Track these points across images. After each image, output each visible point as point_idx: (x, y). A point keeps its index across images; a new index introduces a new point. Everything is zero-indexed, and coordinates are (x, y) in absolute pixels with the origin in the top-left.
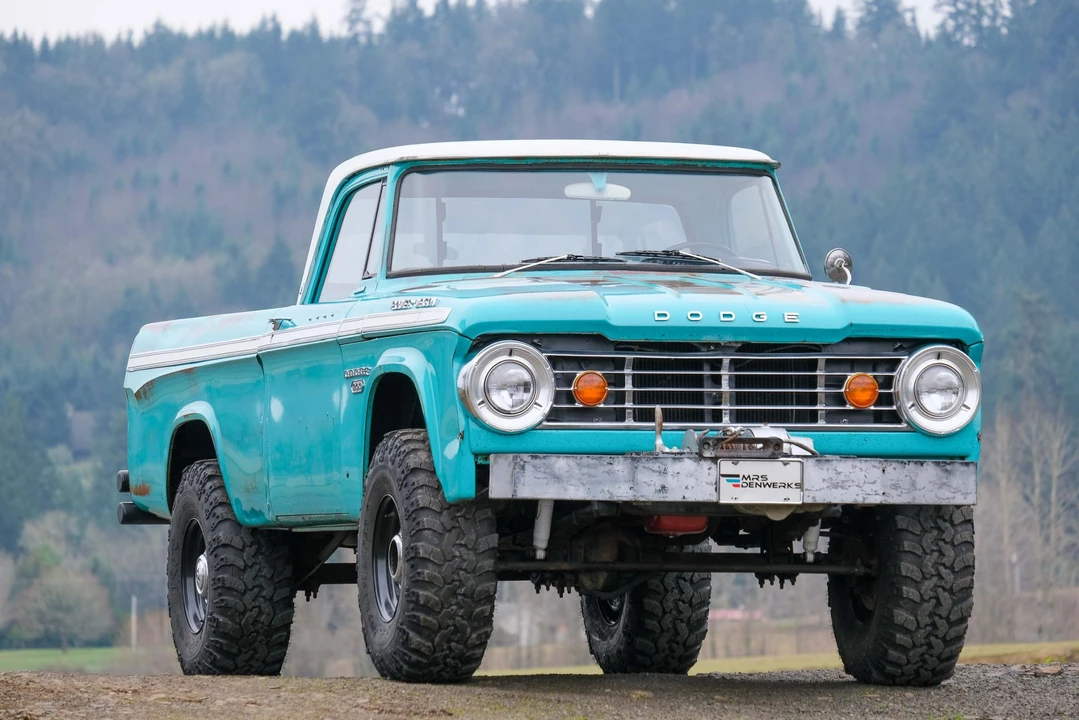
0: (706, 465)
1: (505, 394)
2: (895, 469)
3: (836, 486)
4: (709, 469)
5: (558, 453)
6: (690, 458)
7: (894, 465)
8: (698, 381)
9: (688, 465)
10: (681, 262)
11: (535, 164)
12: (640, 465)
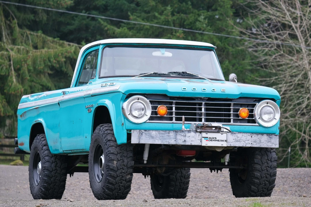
0: (198, 134)
1: (136, 111)
2: (255, 136)
3: (237, 141)
4: (199, 135)
5: (153, 130)
6: (193, 132)
7: (255, 135)
8: (195, 109)
9: (192, 134)
10: (187, 76)
11: (144, 45)
12: (178, 134)
